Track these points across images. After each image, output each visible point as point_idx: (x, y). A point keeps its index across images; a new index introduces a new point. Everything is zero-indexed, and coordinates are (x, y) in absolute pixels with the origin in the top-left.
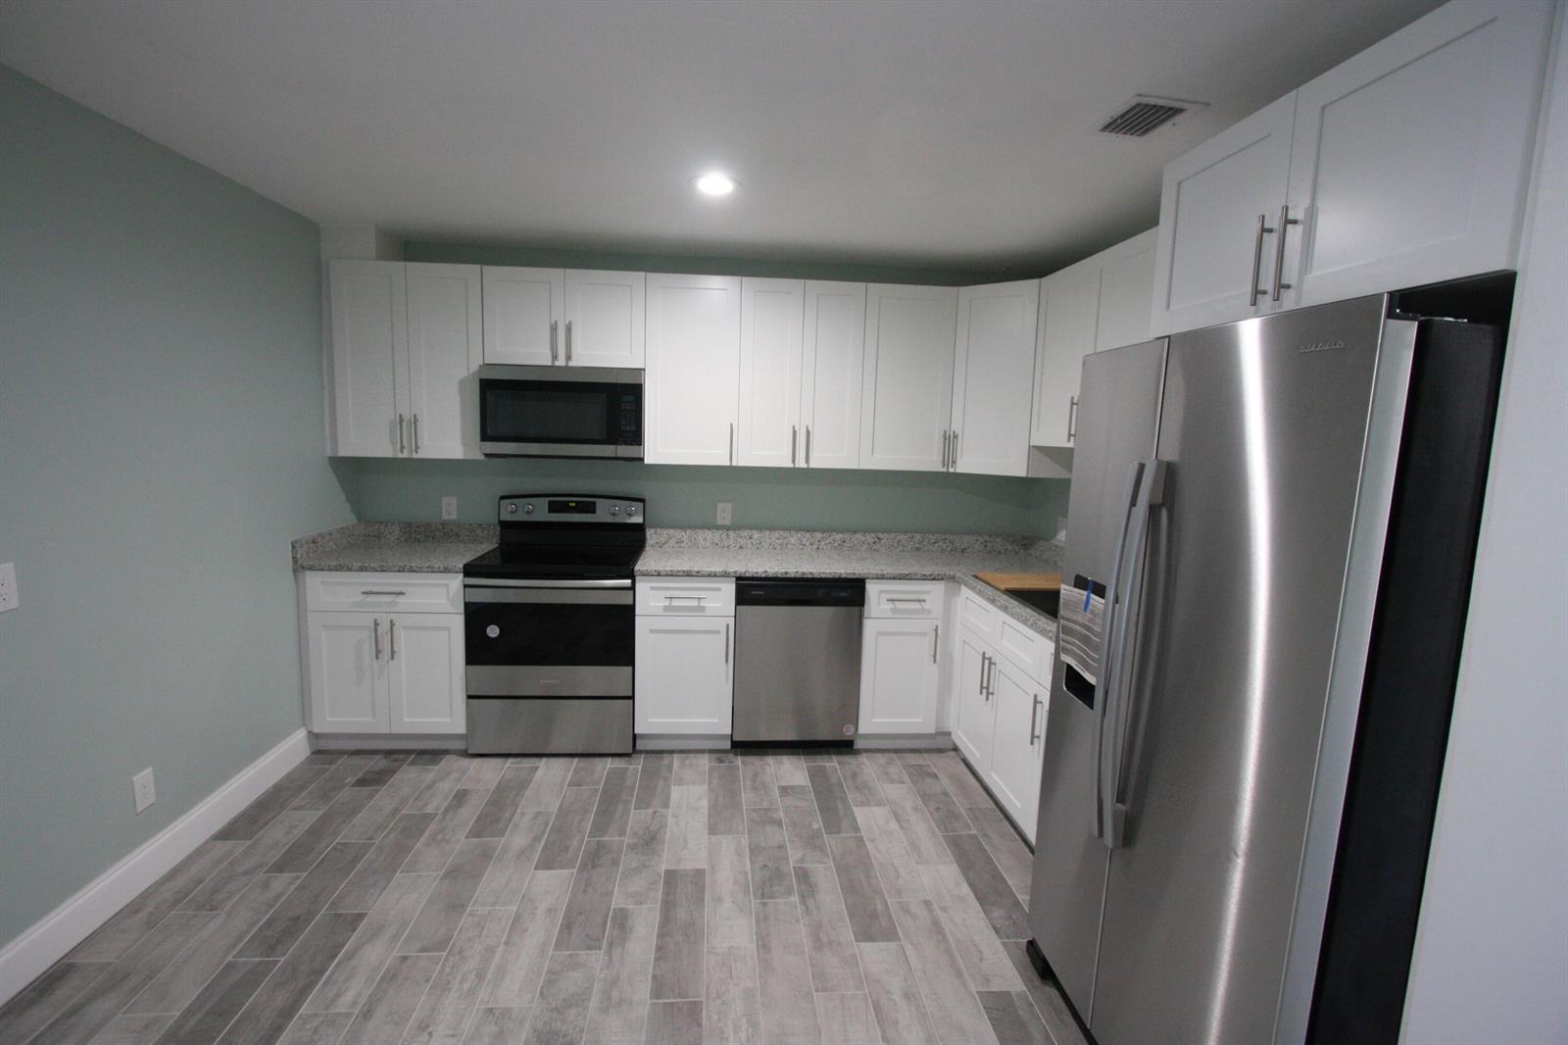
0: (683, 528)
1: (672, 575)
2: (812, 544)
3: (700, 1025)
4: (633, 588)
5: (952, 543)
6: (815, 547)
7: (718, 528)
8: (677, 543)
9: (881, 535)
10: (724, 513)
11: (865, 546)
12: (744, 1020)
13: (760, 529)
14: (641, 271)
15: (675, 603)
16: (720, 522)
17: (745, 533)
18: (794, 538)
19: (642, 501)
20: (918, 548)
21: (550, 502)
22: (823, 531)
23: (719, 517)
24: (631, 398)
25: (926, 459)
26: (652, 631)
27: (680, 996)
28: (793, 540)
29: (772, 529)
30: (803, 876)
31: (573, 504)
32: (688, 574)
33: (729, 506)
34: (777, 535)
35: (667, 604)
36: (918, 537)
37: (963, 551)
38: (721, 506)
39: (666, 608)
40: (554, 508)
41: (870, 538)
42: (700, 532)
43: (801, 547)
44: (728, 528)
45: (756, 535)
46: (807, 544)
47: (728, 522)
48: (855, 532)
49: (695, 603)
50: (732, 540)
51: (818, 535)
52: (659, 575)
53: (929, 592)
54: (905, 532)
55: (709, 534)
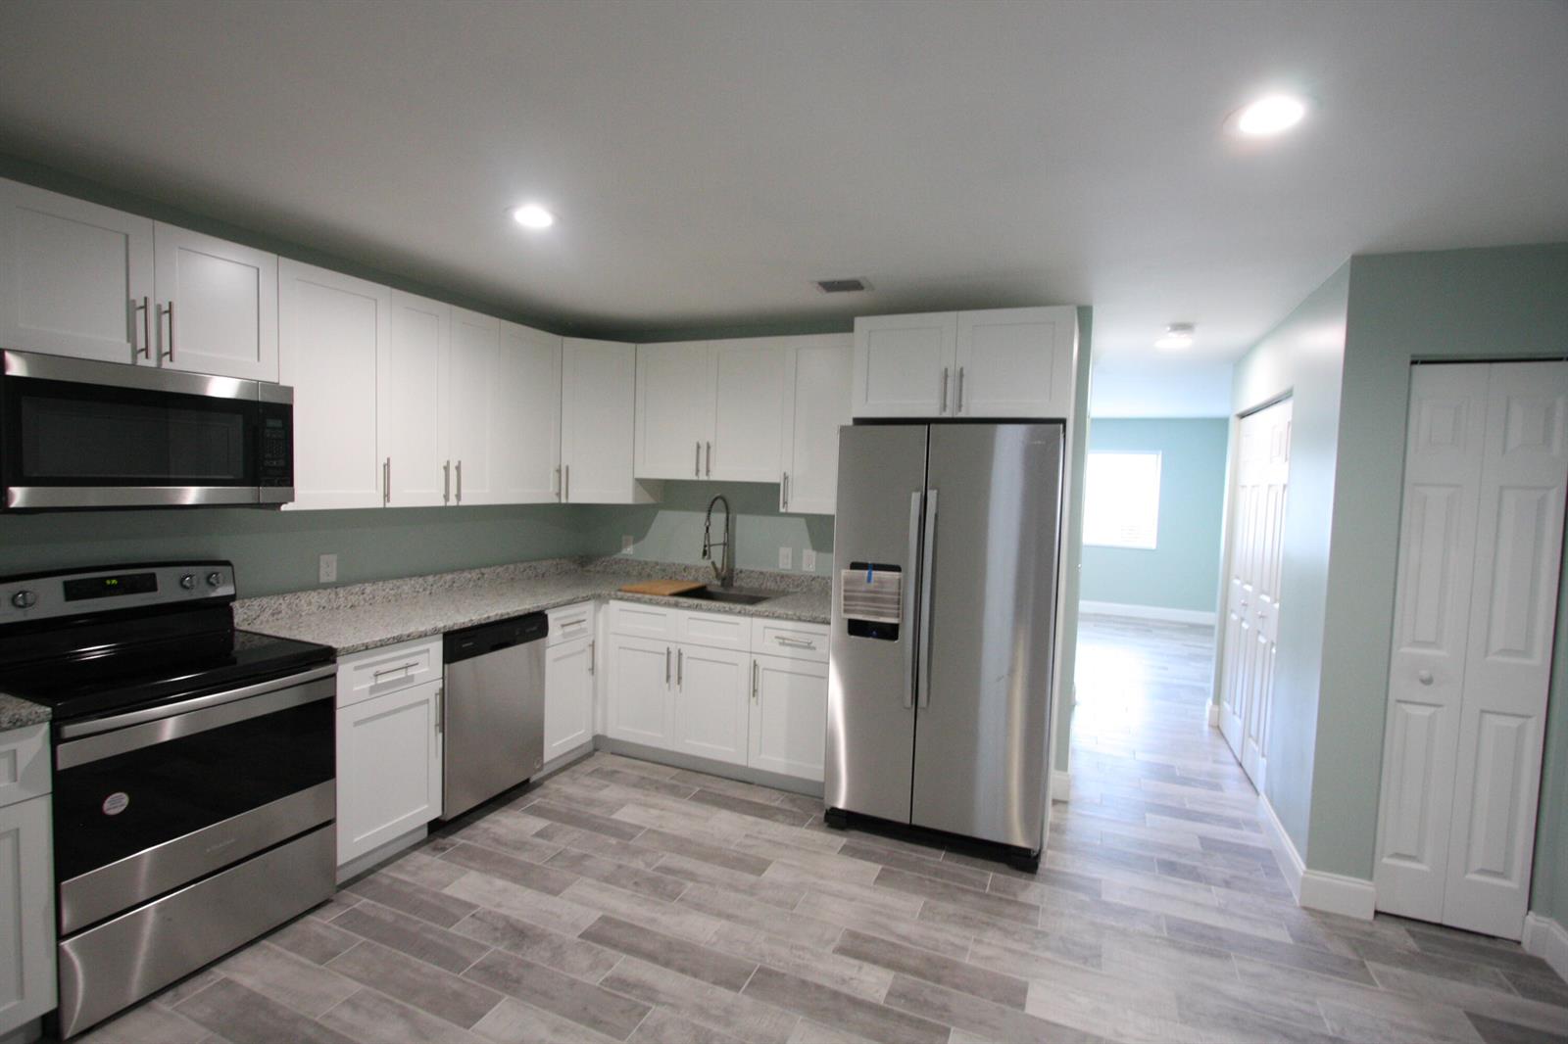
0: (282, 592)
1: (382, 646)
2: (424, 590)
3: (784, 975)
4: (334, 675)
5: (535, 568)
6: (428, 592)
7: (326, 586)
8: (273, 614)
9: (483, 570)
10: (329, 569)
11: (471, 584)
12: (794, 951)
13: (374, 580)
14: (275, 253)
15: (382, 680)
16: (323, 579)
17: (357, 588)
18: (407, 586)
19: (227, 563)
20: (512, 579)
21: (66, 584)
22: (435, 574)
23: (322, 572)
24: (278, 423)
25: (540, 493)
26: (357, 724)
27: (747, 974)
28: (406, 588)
29: (384, 578)
30: (668, 870)
31: (114, 582)
32: (399, 640)
33: (333, 558)
34: (391, 586)
35: (373, 684)
36: (512, 567)
37: (543, 575)
38: (323, 558)
39: (372, 690)
40: (72, 592)
41: (475, 574)
42: (304, 596)
43: (415, 594)
44: (335, 585)
45: (369, 588)
46: (421, 590)
47: (333, 578)
48: (462, 570)
49: (401, 675)
50: (342, 599)
51: (430, 579)
52: (367, 649)
53: (585, 612)
54: (501, 565)
55: (314, 597)
